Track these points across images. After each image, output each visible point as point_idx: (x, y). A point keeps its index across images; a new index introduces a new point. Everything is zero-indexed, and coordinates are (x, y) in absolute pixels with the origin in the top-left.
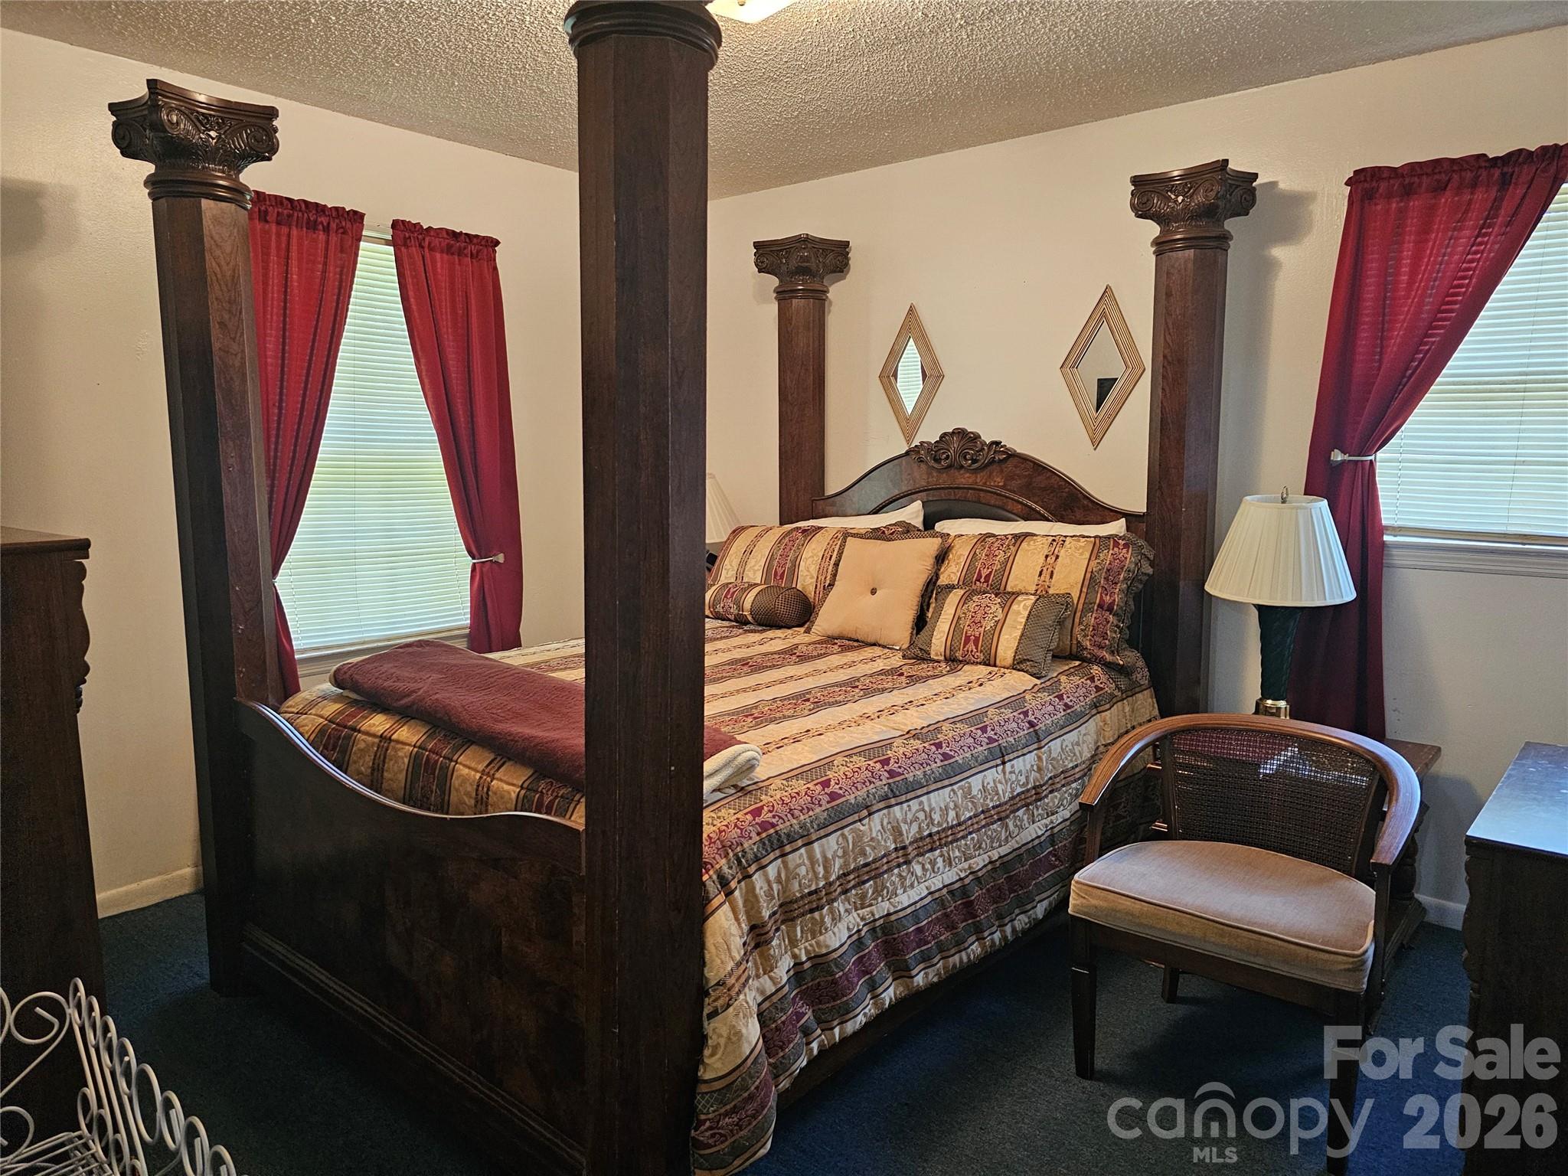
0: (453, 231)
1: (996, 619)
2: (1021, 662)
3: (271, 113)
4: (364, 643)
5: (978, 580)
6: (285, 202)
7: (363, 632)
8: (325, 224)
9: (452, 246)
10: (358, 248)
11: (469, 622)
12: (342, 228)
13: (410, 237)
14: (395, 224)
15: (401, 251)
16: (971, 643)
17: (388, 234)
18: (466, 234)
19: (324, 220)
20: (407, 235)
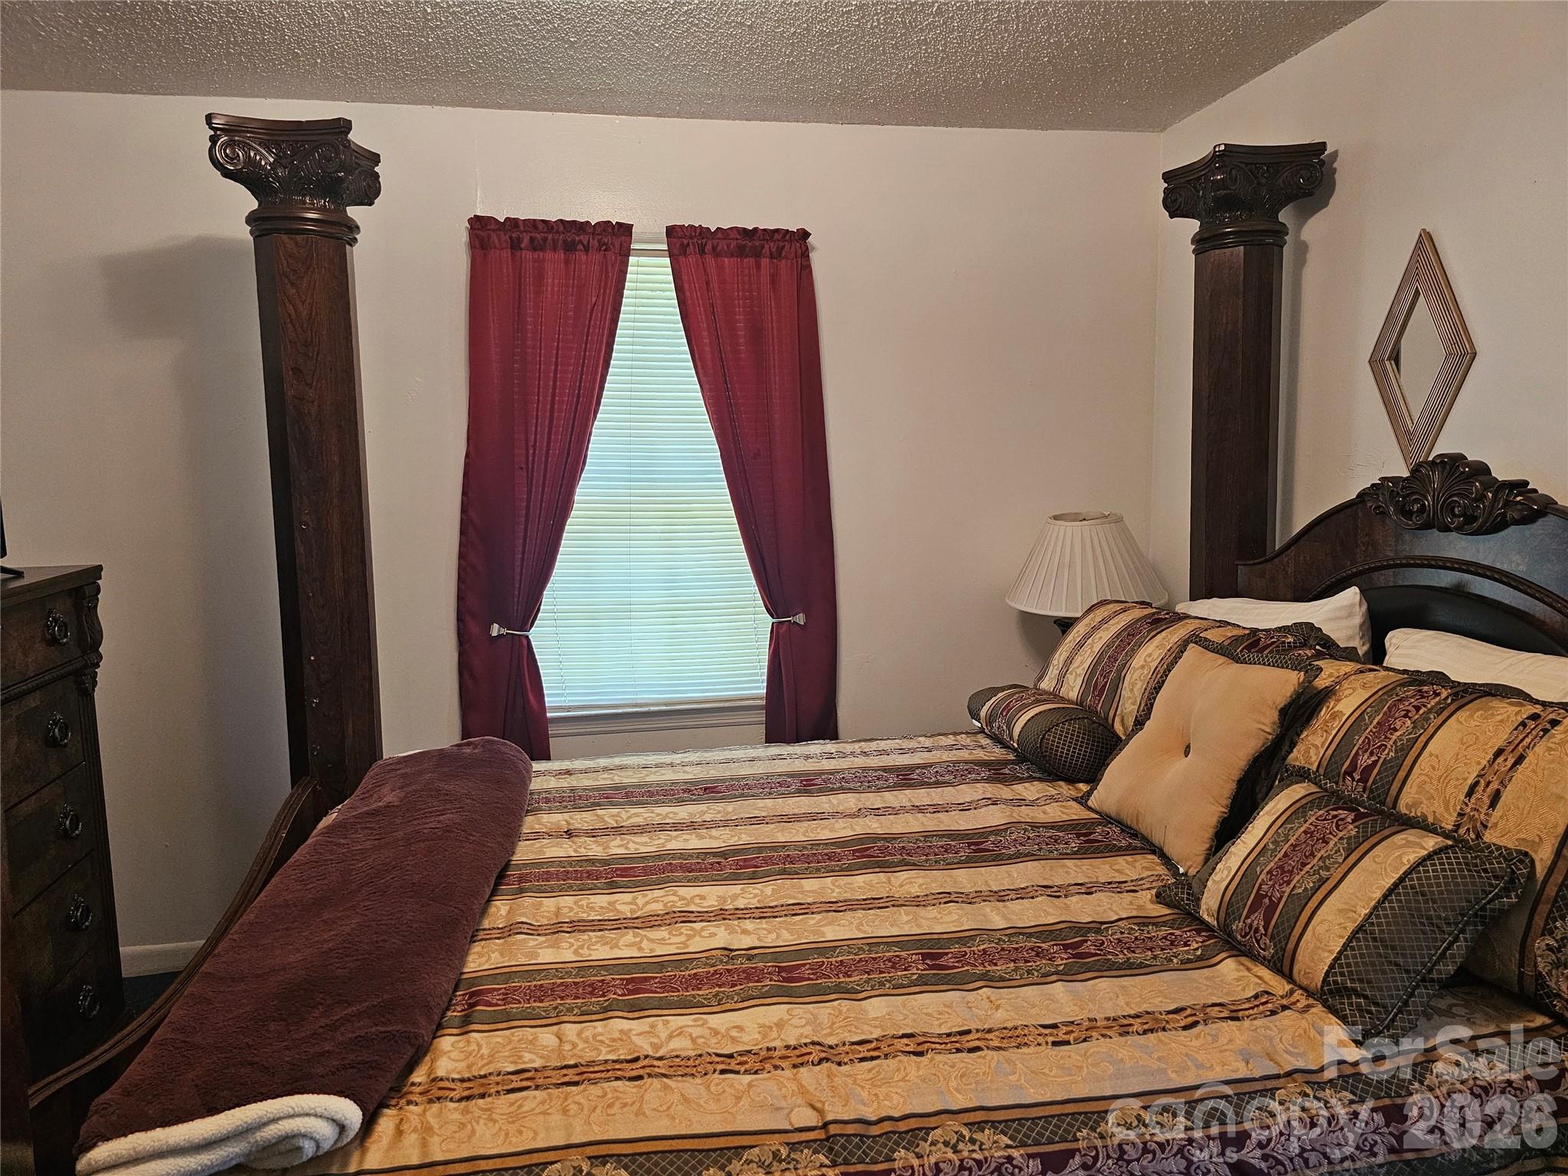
0: (745, 229)
1: (1324, 873)
2: (1341, 991)
3: (342, 126)
4: (636, 705)
5: (1349, 773)
6: (541, 226)
7: (637, 693)
8: (585, 243)
9: (744, 246)
10: (626, 264)
11: (765, 691)
12: (604, 244)
13: (688, 245)
14: (671, 231)
15: (678, 262)
16: (1262, 911)
17: (661, 243)
18: (764, 230)
19: (584, 238)
20: (686, 242)
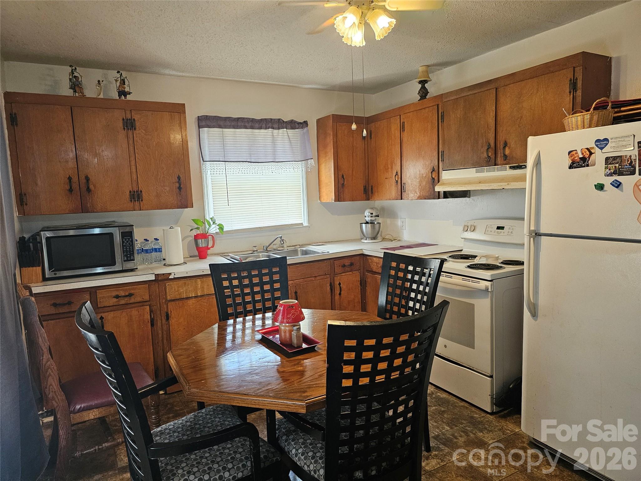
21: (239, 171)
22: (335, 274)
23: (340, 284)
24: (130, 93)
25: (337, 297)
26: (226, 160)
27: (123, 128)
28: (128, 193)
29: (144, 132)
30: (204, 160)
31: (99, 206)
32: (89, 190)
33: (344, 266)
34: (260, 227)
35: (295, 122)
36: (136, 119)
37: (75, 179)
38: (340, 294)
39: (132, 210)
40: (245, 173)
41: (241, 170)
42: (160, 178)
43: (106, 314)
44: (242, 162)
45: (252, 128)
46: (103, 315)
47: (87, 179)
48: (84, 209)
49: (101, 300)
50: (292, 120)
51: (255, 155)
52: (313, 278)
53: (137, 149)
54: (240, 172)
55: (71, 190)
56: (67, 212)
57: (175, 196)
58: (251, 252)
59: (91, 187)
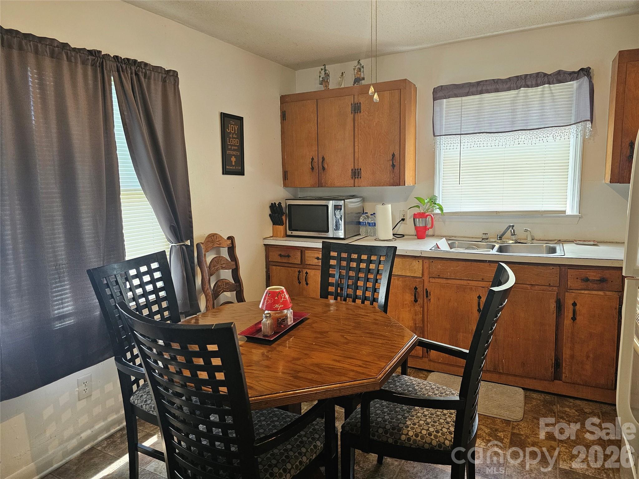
21: (475, 144)
22: (567, 289)
23: (574, 304)
24: (363, 79)
25: (567, 322)
26: (462, 133)
27: (351, 112)
28: (350, 171)
29: (367, 113)
30: (436, 135)
31: (330, 182)
32: (324, 168)
33: (587, 280)
34: (497, 212)
35: (565, 73)
36: (361, 102)
37: (316, 160)
38: (574, 319)
39: (352, 186)
40: (480, 147)
41: (476, 143)
42: (376, 157)
43: (310, 270)
44: (479, 133)
45: (497, 90)
46: (308, 271)
47: (323, 159)
48: (320, 185)
49: (308, 259)
50: (560, 71)
51: (498, 124)
52: (527, 286)
53: (361, 130)
54: (474, 146)
55: (313, 168)
56: (310, 186)
57: (388, 174)
58: (480, 240)
59: (326, 166)
